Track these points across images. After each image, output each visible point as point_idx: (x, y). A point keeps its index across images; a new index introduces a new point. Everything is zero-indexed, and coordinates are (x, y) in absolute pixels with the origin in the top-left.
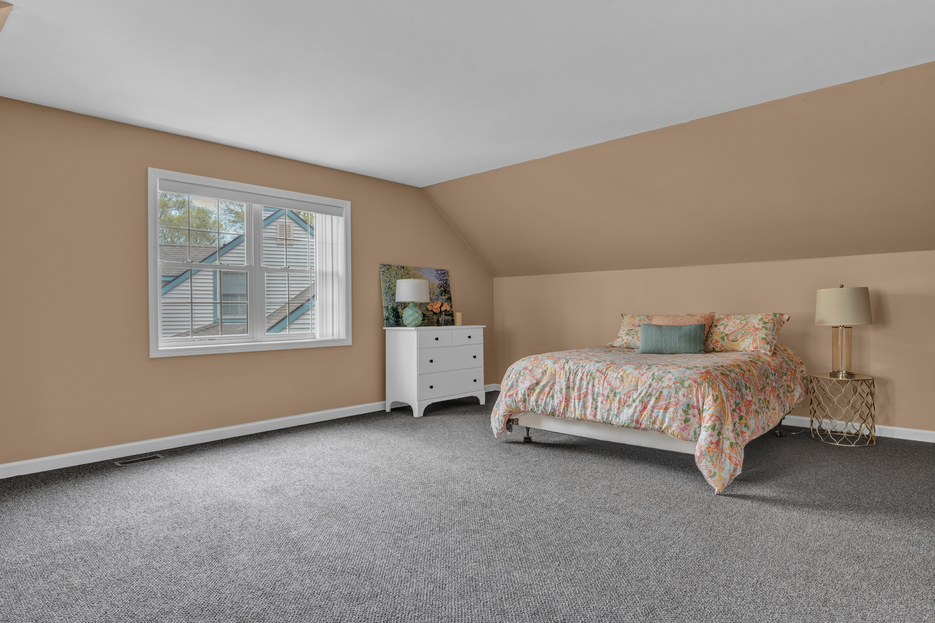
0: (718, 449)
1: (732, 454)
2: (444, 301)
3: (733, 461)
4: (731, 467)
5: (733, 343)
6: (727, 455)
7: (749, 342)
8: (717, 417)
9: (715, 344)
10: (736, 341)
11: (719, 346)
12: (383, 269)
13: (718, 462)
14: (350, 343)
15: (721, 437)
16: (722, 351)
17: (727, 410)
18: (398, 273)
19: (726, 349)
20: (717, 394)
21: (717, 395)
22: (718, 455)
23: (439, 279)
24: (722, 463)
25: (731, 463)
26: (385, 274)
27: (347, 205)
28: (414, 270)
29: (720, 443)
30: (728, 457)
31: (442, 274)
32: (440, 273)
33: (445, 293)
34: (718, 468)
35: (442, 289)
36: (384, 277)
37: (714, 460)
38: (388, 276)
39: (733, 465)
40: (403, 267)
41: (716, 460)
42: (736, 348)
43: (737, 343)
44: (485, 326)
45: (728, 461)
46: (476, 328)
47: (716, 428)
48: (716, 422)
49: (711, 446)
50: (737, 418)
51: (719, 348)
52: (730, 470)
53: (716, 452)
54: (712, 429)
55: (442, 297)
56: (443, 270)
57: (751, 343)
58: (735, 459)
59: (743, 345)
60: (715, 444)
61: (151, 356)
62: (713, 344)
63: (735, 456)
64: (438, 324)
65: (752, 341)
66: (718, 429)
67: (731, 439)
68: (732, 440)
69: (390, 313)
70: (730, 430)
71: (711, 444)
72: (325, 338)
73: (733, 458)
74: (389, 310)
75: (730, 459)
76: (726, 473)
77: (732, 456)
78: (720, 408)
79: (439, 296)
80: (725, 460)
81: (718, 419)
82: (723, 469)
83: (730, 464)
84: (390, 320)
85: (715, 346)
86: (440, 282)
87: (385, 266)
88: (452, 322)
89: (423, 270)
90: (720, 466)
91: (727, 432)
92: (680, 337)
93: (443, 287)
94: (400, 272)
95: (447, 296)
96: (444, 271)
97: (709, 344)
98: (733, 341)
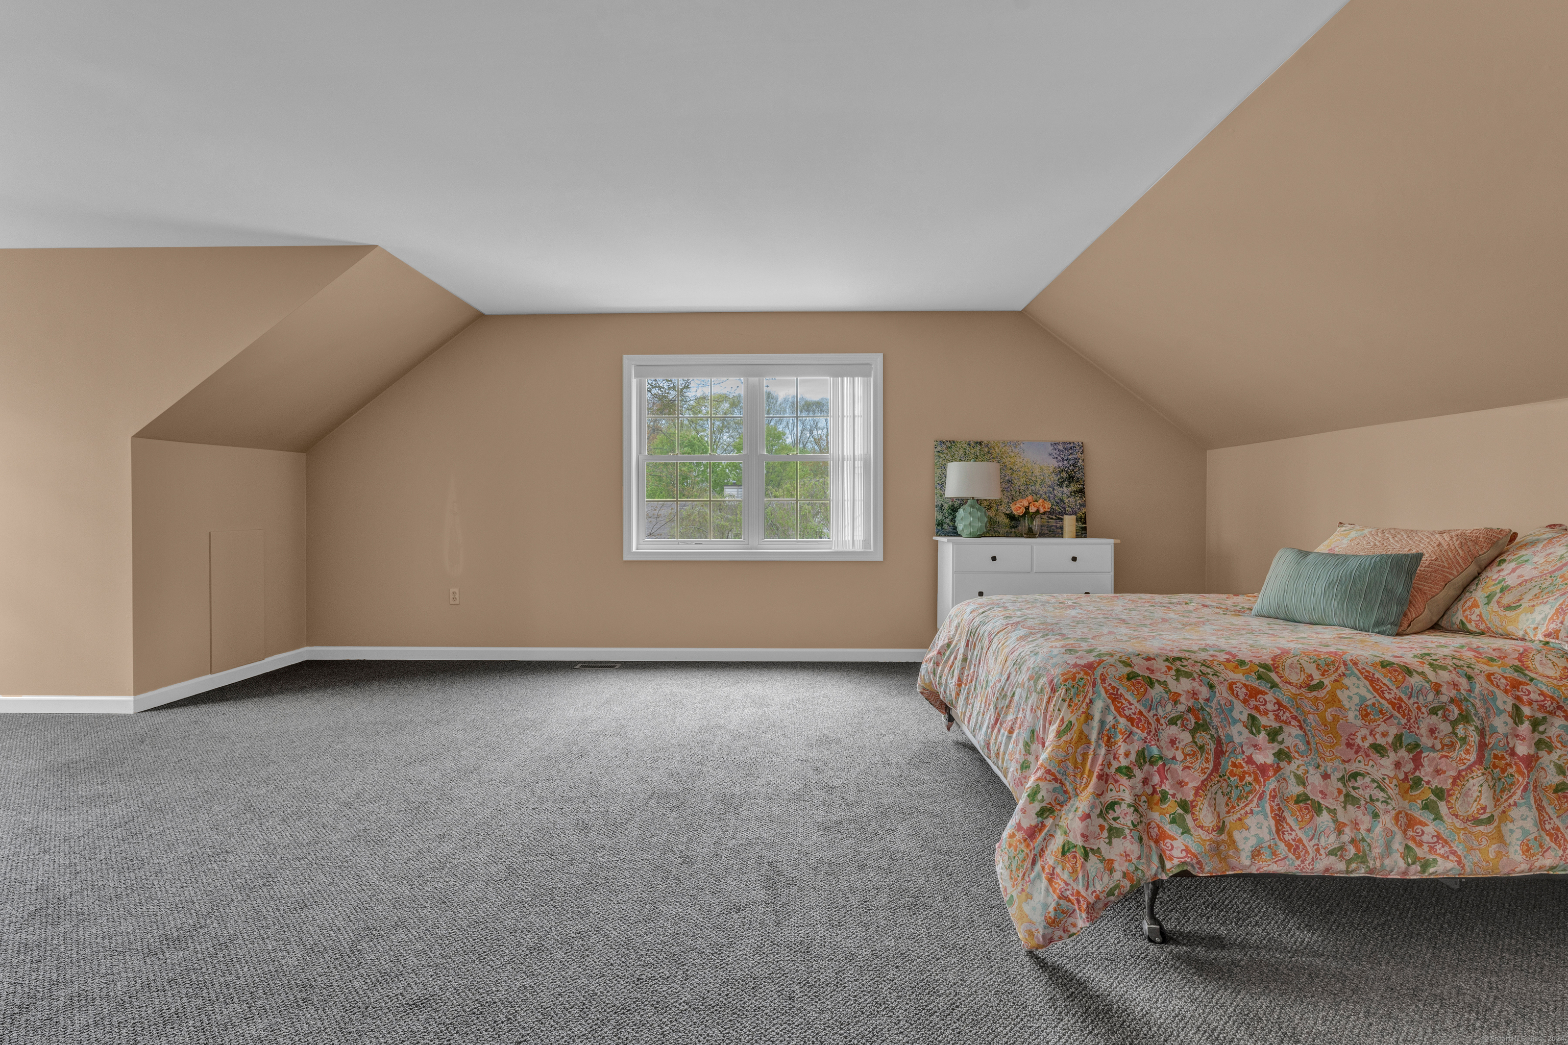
0: (1028, 846)
1: (1058, 870)
2: (1065, 495)
3: (1056, 886)
4: (1050, 900)
5: (1507, 613)
6: (1046, 867)
7: (1543, 615)
8: (1048, 772)
9: (1468, 613)
10: (1515, 608)
11: (1474, 617)
12: (939, 449)
13: (1021, 875)
14: (879, 557)
15: (1049, 822)
16: (1482, 633)
17: (1089, 764)
18: (967, 452)
19: (1489, 628)
20: (1073, 719)
21: (1070, 722)
22: (1024, 860)
23: (1059, 458)
24: (1030, 881)
25: (1051, 890)
26: (942, 456)
27: (877, 360)
28: (1001, 445)
29: (1040, 834)
30: (1048, 873)
31: (1066, 449)
32: (1062, 448)
33: (1070, 482)
34: (1019, 889)
35: (1064, 475)
36: (941, 460)
37: (1014, 869)
38: (947, 457)
39: (1056, 897)
40: (980, 443)
41: (1018, 869)
42: (1511, 628)
43: (1514, 613)
44: (1118, 541)
45: (1044, 882)
46: (1102, 544)
47: (1039, 797)
48: (1041, 784)
49: (1016, 833)
50: (1127, 791)
51: (1473, 623)
52: (1046, 906)
53: (1023, 851)
54: (1029, 796)
55: (1061, 489)
56: (1070, 443)
57: (1549, 616)
58: (1063, 884)
59: (1527, 620)
60: (1025, 832)
61: (625, 559)
62: (1464, 611)
63: (1065, 876)
64: (1031, 534)
65: (1553, 611)
66: (1042, 801)
67: (1071, 835)
68: (1075, 837)
69: (947, 515)
70: (1080, 813)
71: (1018, 830)
72: (841, 549)
73: (1059, 881)
74: (945, 511)
75: (1050, 880)
76: (1034, 909)
77: (1058, 875)
78: (1064, 754)
79: (1055, 488)
80: (1038, 876)
81: (1049, 777)
82: (1029, 897)
83: (1047, 890)
84: (945, 526)
85: (1466, 617)
86: (1061, 464)
87: (943, 442)
88: (1057, 532)
89: (1022, 445)
90: (1024, 887)
91: (1071, 816)
92: (1330, 585)
93: (1067, 473)
94: (972, 451)
95: (1074, 487)
96: (1072, 445)
97: (1458, 610)
98: (1508, 608)
